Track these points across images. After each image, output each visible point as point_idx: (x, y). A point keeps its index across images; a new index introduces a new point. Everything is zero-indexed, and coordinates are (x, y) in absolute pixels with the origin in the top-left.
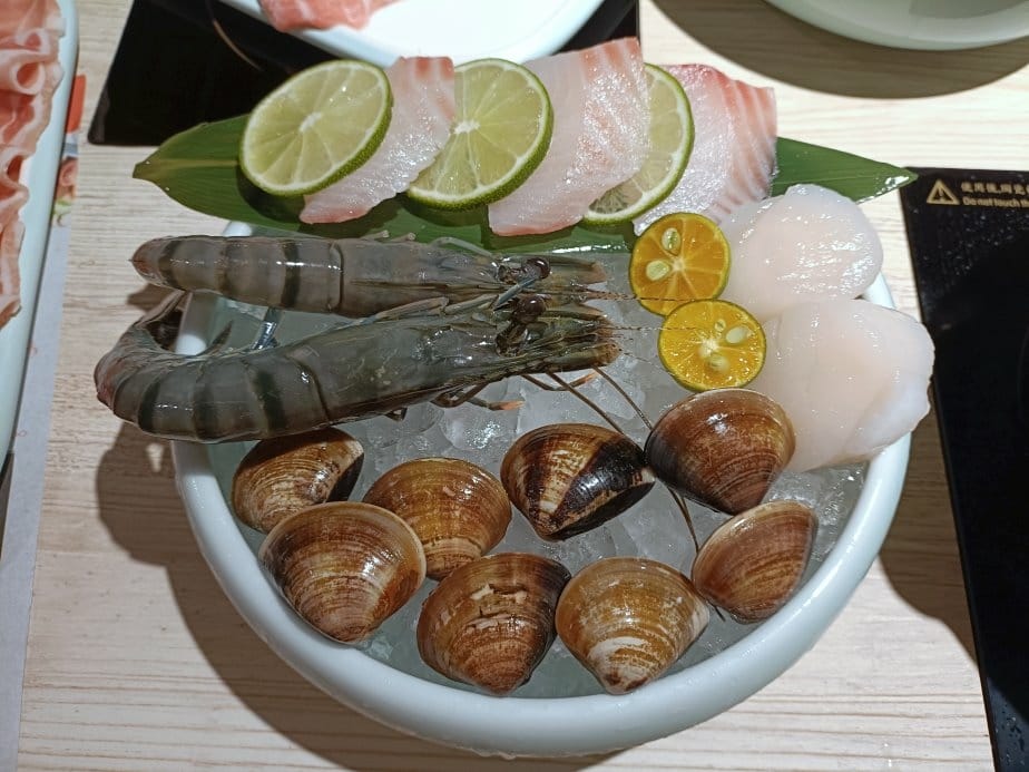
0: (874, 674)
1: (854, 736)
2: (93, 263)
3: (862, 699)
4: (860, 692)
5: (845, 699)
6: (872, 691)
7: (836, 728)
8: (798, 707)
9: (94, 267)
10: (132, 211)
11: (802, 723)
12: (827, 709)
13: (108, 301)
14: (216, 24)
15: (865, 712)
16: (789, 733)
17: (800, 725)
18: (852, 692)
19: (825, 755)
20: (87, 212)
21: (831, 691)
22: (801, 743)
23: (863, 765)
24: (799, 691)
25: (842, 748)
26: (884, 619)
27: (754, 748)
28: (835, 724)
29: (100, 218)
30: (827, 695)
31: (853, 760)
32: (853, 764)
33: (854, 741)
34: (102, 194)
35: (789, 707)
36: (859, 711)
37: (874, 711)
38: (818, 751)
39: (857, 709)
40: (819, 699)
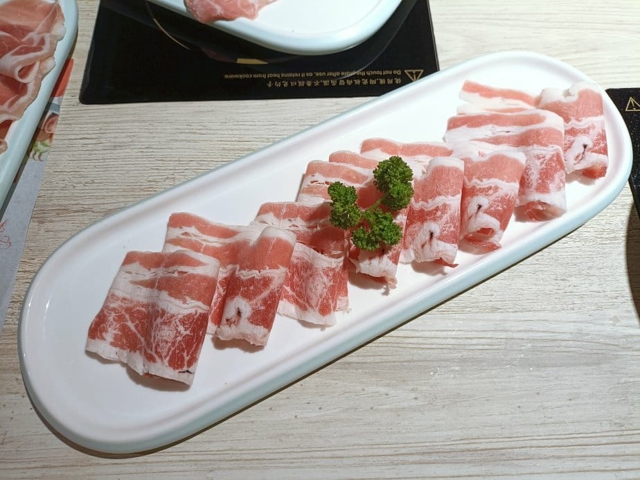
0: (630, 416)
1: (623, 458)
2: (94, 183)
3: (625, 433)
4: (623, 428)
5: (615, 433)
6: (631, 427)
7: (611, 453)
8: (586, 441)
9: (94, 185)
10: (115, 146)
11: (589, 451)
12: (604, 440)
13: (105, 206)
14: (155, 20)
15: (628, 441)
16: (582, 458)
17: (589, 453)
18: (618, 429)
19: (606, 471)
20: (85, 149)
21: (604, 429)
22: (590, 464)
23: (631, 475)
24: (584, 431)
25: (616, 466)
26: (632, 380)
27: (561, 469)
28: (610, 450)
29: (94, 152)
30: (602, 432)
31: (624, 473)
32: (624, 475)
33: (623, 460)
34: (94, 136)
35: (579, 441)
36: (624, 441)
37: (633, 440)
38: (602, 469)
39: (622, 439)
40: (598, 435)
